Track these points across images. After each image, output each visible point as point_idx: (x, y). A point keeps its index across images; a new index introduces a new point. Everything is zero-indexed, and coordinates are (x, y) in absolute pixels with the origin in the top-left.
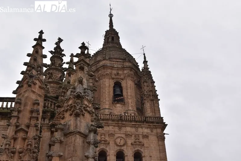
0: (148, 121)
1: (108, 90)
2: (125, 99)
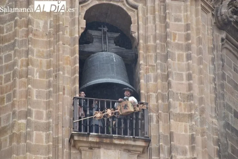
2: (154, 115)
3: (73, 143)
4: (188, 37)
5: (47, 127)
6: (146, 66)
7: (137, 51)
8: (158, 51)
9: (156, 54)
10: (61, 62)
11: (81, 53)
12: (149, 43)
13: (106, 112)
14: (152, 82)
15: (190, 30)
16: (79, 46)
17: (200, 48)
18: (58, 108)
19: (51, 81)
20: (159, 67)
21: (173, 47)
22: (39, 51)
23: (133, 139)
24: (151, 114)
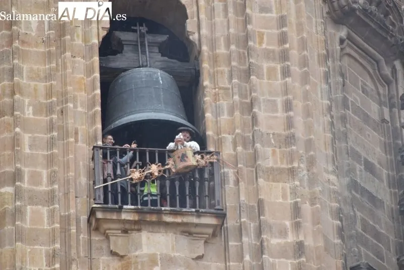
1: (41, 86)
2: (230, 172)
3: (94, 223)
4: (283, 39)
5: (50, 198)
6: (215, 89)
7: (198, 64)
8: (234, 64)
9: (230, 69)
10: (69, 88)
11: (104, 71)
12: (217, 51)
13: (150, 169)
14: (225, 117)
15: (286, 26)
16: (100, 59)
17: (304, 56)
18: (67, 167)
19: (54, 120)
20: (236, 90)
21: (258, 55)
22: (31, 70)
23: (195, 213)
24: (226, 170)
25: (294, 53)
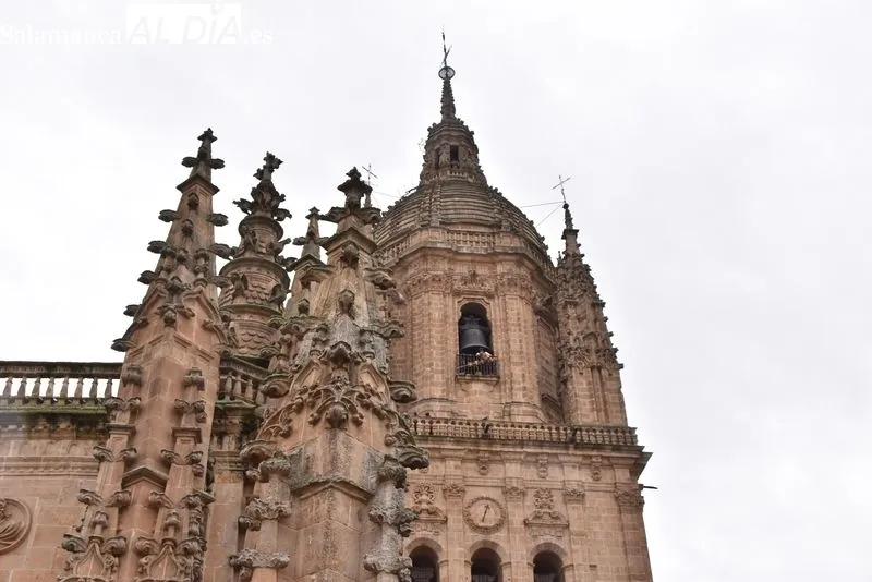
0: (582, 440)
1: (439, 335)
2: (501, 363)
3: (457, 380)
5: (442, 372)
6: (496, 336)
7: (491, 328)
8: (503, 328)
9: (501, 330)
10: (448, 336)
12: (497, 324)
14: (500, 345)
15: (520, 315)
16: (458, 327)
17: (526, 325)
18: (448, 362)
19: (443, 346)
20: (503, 336)
25: (523, 324)
